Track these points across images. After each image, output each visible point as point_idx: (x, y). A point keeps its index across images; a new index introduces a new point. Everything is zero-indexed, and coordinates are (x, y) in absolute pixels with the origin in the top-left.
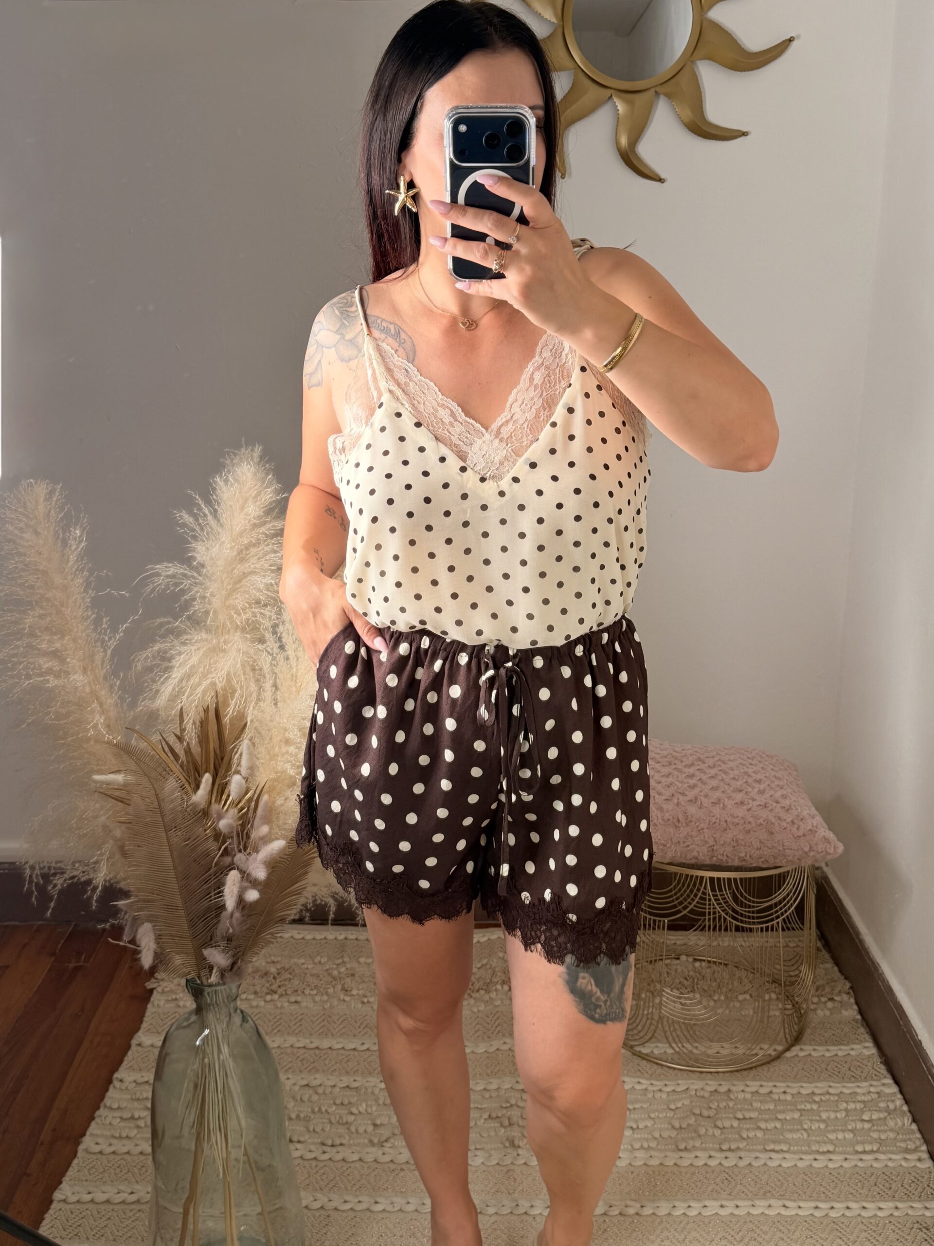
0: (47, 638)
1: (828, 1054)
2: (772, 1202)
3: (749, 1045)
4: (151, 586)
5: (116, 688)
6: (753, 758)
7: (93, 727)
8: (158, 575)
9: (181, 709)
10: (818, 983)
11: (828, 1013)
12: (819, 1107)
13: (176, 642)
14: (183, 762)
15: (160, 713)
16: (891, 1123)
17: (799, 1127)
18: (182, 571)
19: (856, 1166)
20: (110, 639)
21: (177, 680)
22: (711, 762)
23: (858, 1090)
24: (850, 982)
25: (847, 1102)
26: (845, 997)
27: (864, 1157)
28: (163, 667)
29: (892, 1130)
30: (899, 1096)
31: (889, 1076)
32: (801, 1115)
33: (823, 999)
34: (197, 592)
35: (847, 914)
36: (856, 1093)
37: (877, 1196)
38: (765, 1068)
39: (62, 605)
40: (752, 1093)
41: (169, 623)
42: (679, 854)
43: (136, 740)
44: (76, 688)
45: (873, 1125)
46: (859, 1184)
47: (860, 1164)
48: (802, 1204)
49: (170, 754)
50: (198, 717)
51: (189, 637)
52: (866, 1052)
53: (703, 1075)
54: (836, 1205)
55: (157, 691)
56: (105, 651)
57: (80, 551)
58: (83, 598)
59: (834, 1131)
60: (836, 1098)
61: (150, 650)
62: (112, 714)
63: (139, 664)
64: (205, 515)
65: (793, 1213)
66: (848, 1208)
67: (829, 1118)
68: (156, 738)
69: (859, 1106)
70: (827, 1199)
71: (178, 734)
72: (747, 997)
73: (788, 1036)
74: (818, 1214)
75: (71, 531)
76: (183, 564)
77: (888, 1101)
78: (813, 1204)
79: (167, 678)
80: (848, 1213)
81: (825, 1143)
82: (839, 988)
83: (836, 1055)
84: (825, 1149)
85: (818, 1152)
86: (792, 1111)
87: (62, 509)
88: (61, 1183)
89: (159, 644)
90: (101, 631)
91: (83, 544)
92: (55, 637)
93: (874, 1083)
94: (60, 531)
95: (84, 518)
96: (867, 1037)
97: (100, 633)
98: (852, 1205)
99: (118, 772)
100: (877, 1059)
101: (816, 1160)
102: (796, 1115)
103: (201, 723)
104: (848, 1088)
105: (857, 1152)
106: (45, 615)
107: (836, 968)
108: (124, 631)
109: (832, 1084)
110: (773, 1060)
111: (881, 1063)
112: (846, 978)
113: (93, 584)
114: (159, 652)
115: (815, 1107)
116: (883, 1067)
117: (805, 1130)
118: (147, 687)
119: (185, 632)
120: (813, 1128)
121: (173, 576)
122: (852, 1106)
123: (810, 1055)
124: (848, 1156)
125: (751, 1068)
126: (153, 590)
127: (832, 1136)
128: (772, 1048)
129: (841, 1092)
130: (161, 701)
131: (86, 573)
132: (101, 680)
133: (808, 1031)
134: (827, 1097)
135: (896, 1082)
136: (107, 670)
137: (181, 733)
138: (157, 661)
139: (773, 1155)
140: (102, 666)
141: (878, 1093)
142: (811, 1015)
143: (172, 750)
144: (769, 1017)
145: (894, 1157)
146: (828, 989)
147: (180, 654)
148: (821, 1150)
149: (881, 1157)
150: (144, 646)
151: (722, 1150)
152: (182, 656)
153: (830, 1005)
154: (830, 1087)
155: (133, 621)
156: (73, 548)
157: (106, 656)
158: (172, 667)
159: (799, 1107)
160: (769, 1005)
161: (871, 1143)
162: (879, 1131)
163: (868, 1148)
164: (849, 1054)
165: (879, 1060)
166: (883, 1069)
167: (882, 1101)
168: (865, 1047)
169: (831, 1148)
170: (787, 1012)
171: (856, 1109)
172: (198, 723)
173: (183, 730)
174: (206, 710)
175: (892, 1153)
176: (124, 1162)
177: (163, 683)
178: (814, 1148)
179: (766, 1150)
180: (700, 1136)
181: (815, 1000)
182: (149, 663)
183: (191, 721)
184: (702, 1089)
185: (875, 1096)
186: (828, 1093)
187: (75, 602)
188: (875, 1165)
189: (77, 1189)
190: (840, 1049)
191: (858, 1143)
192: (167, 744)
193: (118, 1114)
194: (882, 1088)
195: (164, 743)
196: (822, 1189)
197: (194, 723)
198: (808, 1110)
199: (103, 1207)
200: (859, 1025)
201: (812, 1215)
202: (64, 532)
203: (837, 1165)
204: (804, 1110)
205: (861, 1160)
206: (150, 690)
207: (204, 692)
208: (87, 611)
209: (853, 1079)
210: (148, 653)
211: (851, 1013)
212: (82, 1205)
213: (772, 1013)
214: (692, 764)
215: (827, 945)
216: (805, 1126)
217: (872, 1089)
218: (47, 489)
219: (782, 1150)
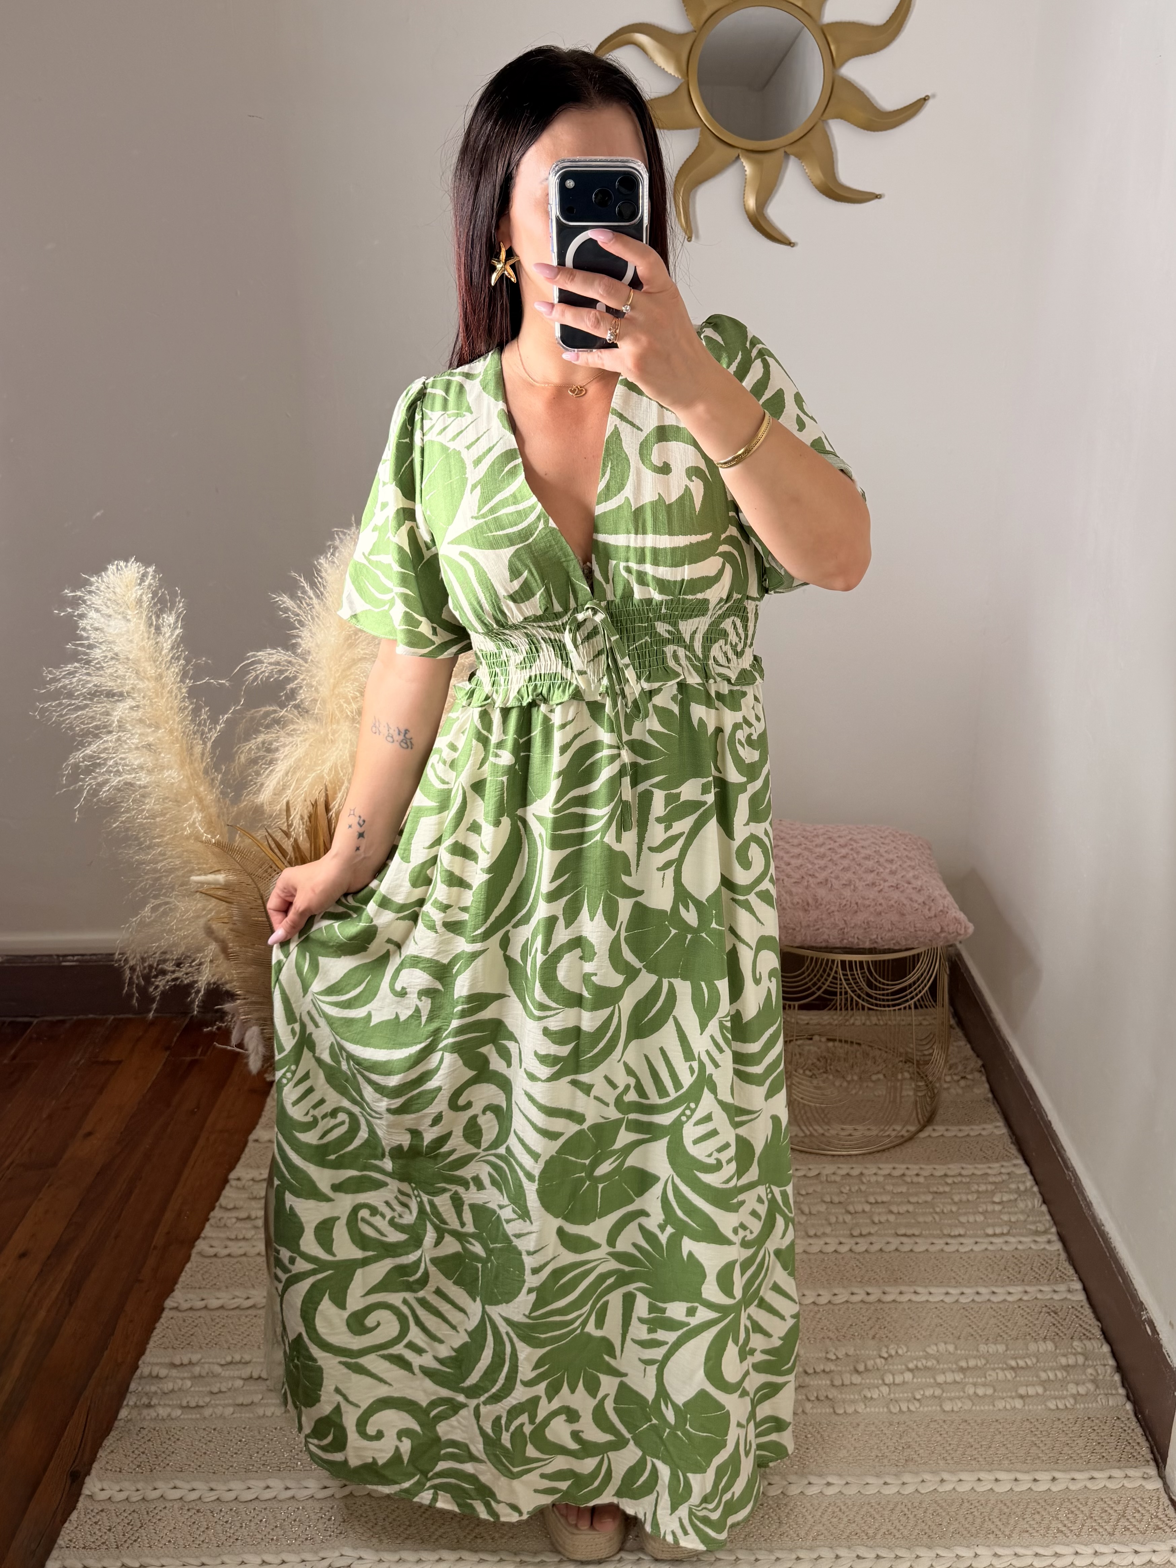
0: (139, 732)
1: (960, 1134)
2: (903, 1289)
3: (882, 1127)
4: (254, 674)
5: (217, 783)
6: (885, 838)
7: (190, 826)
8: (260, 662)
9: (288, 803)
10: (951, 1062)
11: (960, 1091)
12: (952, 1189)
13: (282, 733)
14: (291, 858)
15: (265, 807)
16: (1021, 1205)
17: (931, 1210)
18: (286, 658)
19: (986, 1249)
20: (210, 730)
21: (282, 773)
22: (842, 841)
23: (989, 1171)
24: (982, 1059)
25: (978, 1184)
26: (977, 1075)
27: (994, 1240)
28: (269, 759)
29: (1022, 1212)
30: (1030, 1177)
31: (1020, 1156)
32: (933, 1199)
33: (956, 1078)
34: (303, 680)
35: (980, 992)
36: (987, 1174)
37: (1007, 1280)
38: (897, 1149)
39: (157, 696)
40: (885, 1176)
41: (275, 712)
42: (809, 938)
43: (240, 836)
44: (172, 784)
45: (1004, 1208)
46: (989, 1269)
47: (991, 1248)
48: (932, 1290)
49: (276, 851)
50: (306, 811)
51: (295, 726)
52: (998, 1132)
53: (835, 1158)
54: (966, 1290)
55: (262, 785)
56: (205, 743)
57: (176, 639)
58: (180, 688)
59: (965, 1214)
60: (968, 1180)
61: (253, 741)
62: (213, 810)
63: (242, 756)
64: (311, 598)
65: (924, 1299)
66: (978, 1293)
67: (961, 1201)
68: (260, 834)
69: (990, 1187)
70: (958, 1284)
71: (285, 828)
72: (881, 1076)
73: (920, 1116)
74: (948, 1299)
75: (163, 618)
76: (287, 650)
77: (1019, 1182)
78: (943, 1290)
79: (271, 771)
80: (978, 1299)
81: (956, 1226)
82: (972, 1066)
83: (968, 1135)
84: (957, 1233)
85: (949, 1236)
86: (924, 1193)
87: (155, 594)
88: (173, 1291)
89: (263, 735)
90: (200, 723)
91: (178, 631)
92: (150, 730)
93: (1005, 1164)
94: (154, 618)
95: (179, 602)
96: (999, 1117)
97: (199, 725)
98: (982, 1290)
99: (218, 871)
100: (1007, 1140)
101: (947, 1244)
102: (929, 1198)
103: (310, 817)
104: (981, 1169)
105: (988, 1235)
106: (138, 706)
107: (968, 1046)
108: (227, 721)
109: (964, 1166)
110: (906, 1141)
111: (1012, 1143)
112: (978, 1056)
113: (191, 672)
114: (263, 743)
115: (947, 1189)
116: (1012, 1146)
117: (936, 1213)
118: (251, 781)
119: (292, 722)
120: (945, 1211)
121: (278, 663)
122: (983, 1188)
123: (942, 1135)
124: (978, 1240)
125: (884, 1150)
126: (257, 677)
127: (963, 1219)
128: (905, 1129)
129: (973, 1174)
130: (264, 797)
131: (182, 662)
132: (201, 774)
133: (941, 1111)
134: (959, 1179)
135: (1027, 1162)
136: (207, 763)
137: (288, 829)
138: (261, 753)
139: (904, 1240)
140: (202, 760)
141: (1008, 1174)
142: (944, 1095)
143: (279, 846)
144: (901, 1097)
145: (1023, 1239)
146: (960, 1067)
147: (284, 745)
148: (952, 1234)
149: (1012, 1239)
150: (247, 738)
151: (852, 1236)
152: (287, 748)
153: (963, 1083)
154: (963, 1168)
155: (235, 711)
156: (167, 635)
157: (206, 746)
158: (277, 760)
159: (931, 1190)
160: (901, 1085)
161: (1001, 1226)
162: (1009, 1213)
163: (998, 1231)
164: (980, 1134)
165: (1010, 1140)
166: (1013, 1150)
167: (1012, 1182)
168: (996, 1127)
169: (962, 1232)
170: (920, 1094)
171: (987, 1191)
172: (306, 818)
173: (290, 826)
174: (315, 805)
175: (1022, 1235)
176: (240, 1266)
177: (267, 776)
178: (945, 1232)
179: (898, 1235)
180: (830, 1224)
181: (948, 1078)
182: (253, 755)
183: (298, 816)
184: (834, 1174)
185: (1005, 1177)
186: (960, 1175)
187: (170, 692)
188: (1005, 1248)
189: (190, 1296)
190: (972, 1129)
191: (989, 1225)
192: (274, 840)
193: (235, 1214)
194: (1014, 1169)
195: (270, 840)
196: (953, 1274)
197: (302, 818)
198: (940, 1193)
199: (217, 1313)
200: (990, 1104)
201: (942, 1301)
202: (158, 617)
203: (967, 1249)
204: (936, 1193)
205: (991, 1243)
206: (255, 783)
207: (312, 785)
208: (184, 701)
209: (985, 1160)
210: (252, 744)
211: (982, 1090)
212: (195, 1313)
213: (904, 1093)
214: (823, 844)
215: (960, 1023)
216: (938, 1210)
217: (1003, 1170)
218: (138, 572)
219: (914, 1235)
